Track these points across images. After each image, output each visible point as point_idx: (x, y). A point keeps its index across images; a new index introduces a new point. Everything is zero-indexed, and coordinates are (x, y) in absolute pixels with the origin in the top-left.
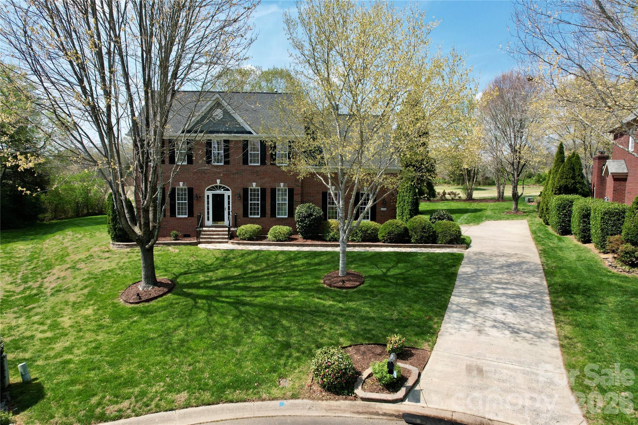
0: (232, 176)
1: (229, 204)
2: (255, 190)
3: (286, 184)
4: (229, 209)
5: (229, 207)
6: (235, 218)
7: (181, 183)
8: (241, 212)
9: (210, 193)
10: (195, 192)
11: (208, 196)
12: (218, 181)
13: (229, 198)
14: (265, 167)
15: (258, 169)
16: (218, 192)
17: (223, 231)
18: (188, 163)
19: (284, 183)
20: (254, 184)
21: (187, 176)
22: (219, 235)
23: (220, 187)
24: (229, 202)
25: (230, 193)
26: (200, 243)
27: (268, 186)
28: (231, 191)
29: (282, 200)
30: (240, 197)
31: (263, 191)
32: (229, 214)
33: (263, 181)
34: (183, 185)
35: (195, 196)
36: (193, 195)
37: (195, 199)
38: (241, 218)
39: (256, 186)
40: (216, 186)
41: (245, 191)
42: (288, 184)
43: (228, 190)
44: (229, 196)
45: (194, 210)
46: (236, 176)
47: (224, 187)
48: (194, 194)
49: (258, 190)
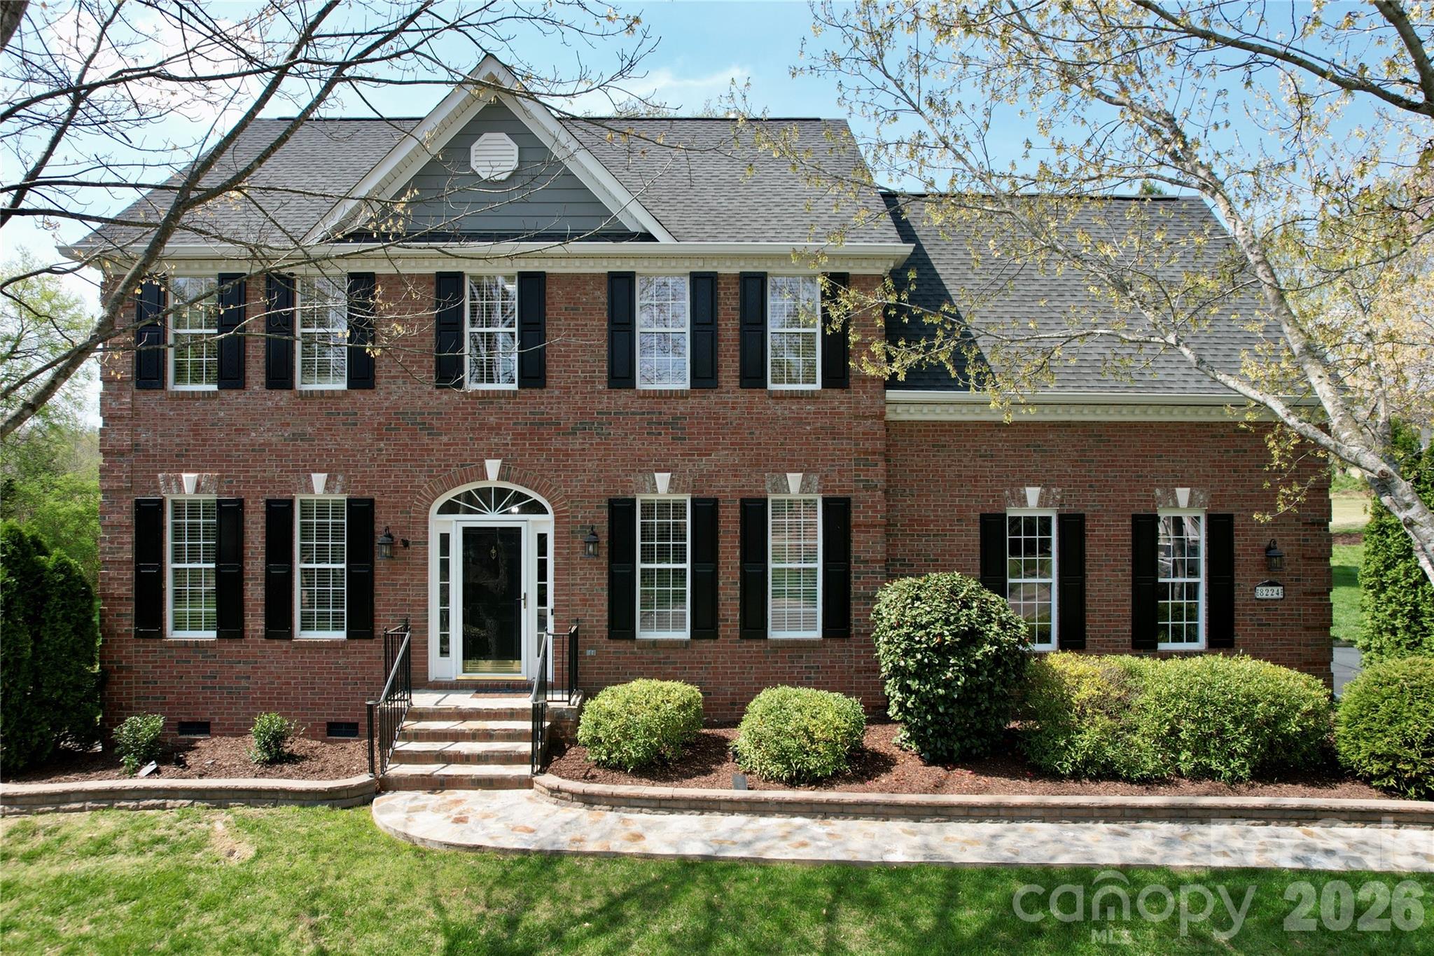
0: (556, 443)
1: (542, 575)
2: (664, 507)
3: (815, 479)
4: (542, 600)
5: (542, 591)
6: (572, 646)
7: (319, 480)
8: (598, 614)
9: (455, 525)
10: (383, 520)
11: (445, 539)
12: (493, 467)
13: (542, 550)
14: (713, 397)
15: (681, 407)
16: (491, 519)
17: (512, 714)
18: (351, 385)
19: (806, 472)
20: (662, 480)
21: (348, 444)
22: (488, 736)
23: (501, 493)
24: (542, 565)
25: (545, 523)
26: (385, 786)
27: (728, 491)
28: (550, 516)
29: (796, 554)
30: (596, 543)
31: (706, 512)
32: (542, 623)
33: (704, 464)
34: (328, 488)
35: (380, 538)
36: (371, 534)
37: (382, 552)
38: (597, 648)
39: (674, 487)
40: (484, 493)
41: (621, 512)
42: (824, 478)
43: (541, 510)
44: (542, 539)
45: (379, 606)
46: (576, 443)
47: (519, 497)
48: (379, 527)
49: (679, 508)
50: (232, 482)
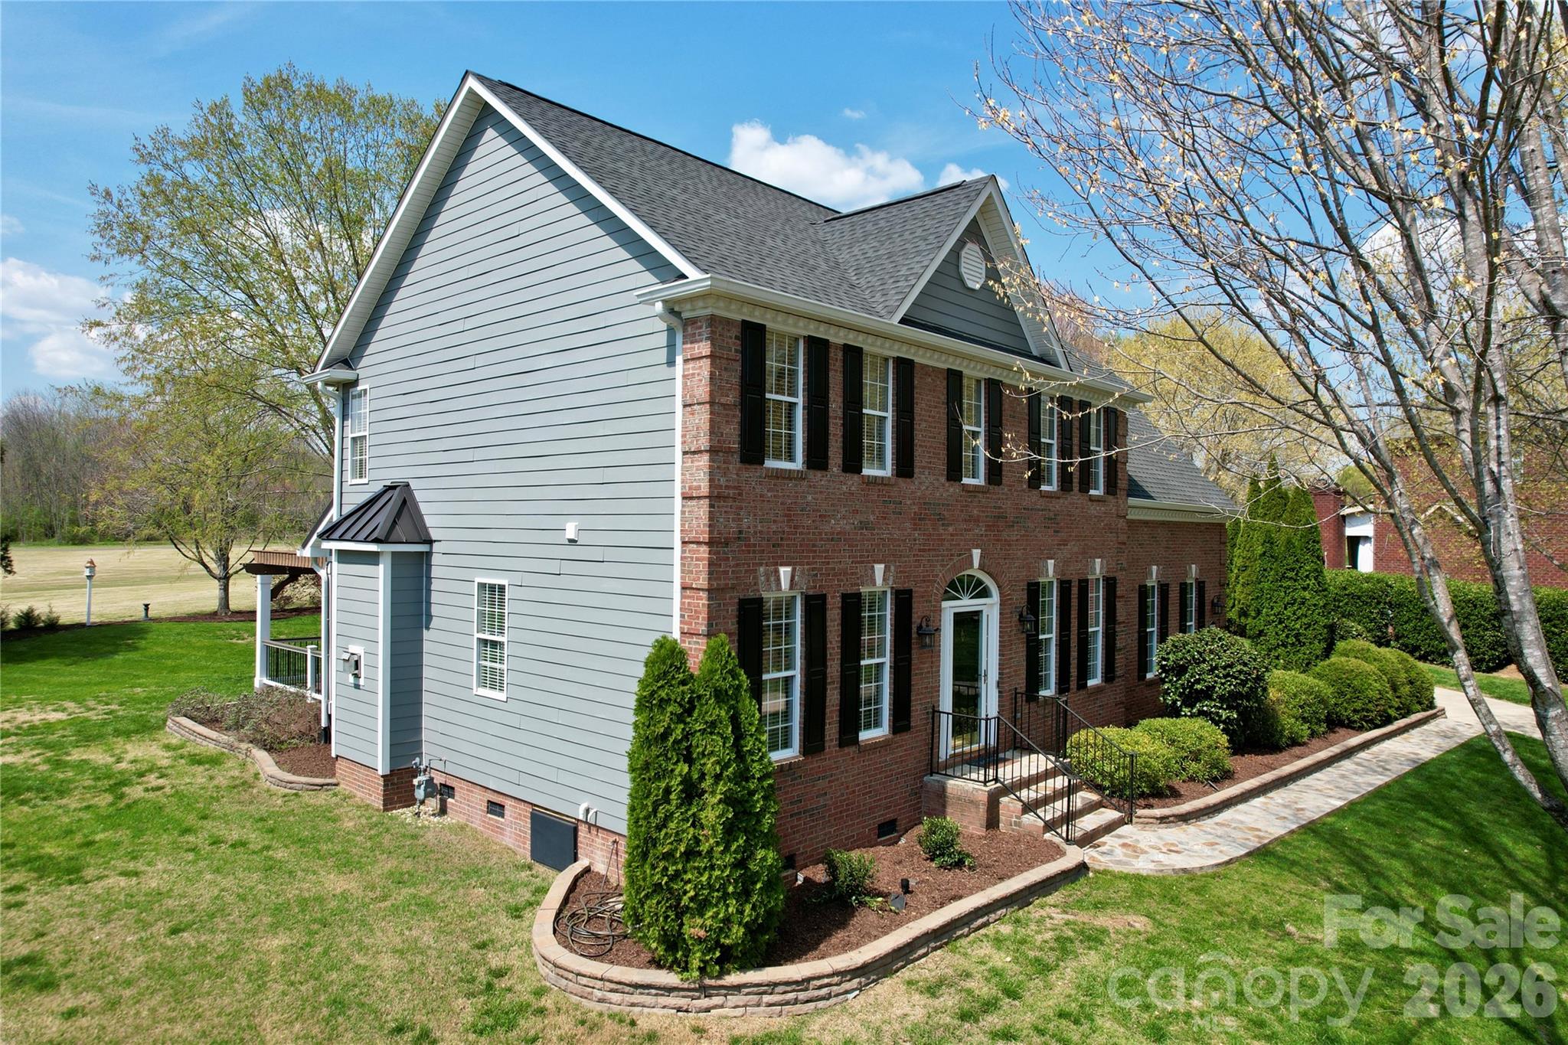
0: (1005, 535)
3: (1105, 564)
7: (879, 570)
10: (919, 610)
12: (976, 555)
16: (967, 604)
18: (896, 472)
19: (1102, 558)
20: (1051, 565)
21: (899, 534)
25: (994, 606)
27: (1074, 574)
28: (996, 599)
33: (1066, 553)
34: (885, 579)
36: (909, 624)
38: (1021, 708)
42: (1107, 562)
43: (988, 593)
44: (990, 620)
45: (913, 696)
48: (916, 618)
50: (816, 575)
